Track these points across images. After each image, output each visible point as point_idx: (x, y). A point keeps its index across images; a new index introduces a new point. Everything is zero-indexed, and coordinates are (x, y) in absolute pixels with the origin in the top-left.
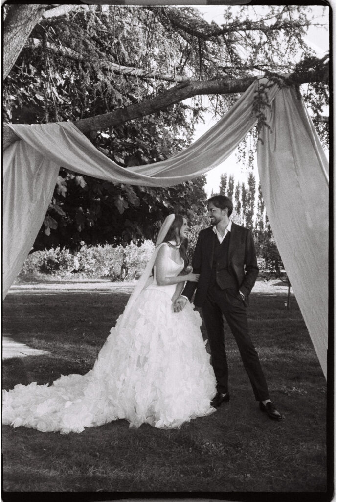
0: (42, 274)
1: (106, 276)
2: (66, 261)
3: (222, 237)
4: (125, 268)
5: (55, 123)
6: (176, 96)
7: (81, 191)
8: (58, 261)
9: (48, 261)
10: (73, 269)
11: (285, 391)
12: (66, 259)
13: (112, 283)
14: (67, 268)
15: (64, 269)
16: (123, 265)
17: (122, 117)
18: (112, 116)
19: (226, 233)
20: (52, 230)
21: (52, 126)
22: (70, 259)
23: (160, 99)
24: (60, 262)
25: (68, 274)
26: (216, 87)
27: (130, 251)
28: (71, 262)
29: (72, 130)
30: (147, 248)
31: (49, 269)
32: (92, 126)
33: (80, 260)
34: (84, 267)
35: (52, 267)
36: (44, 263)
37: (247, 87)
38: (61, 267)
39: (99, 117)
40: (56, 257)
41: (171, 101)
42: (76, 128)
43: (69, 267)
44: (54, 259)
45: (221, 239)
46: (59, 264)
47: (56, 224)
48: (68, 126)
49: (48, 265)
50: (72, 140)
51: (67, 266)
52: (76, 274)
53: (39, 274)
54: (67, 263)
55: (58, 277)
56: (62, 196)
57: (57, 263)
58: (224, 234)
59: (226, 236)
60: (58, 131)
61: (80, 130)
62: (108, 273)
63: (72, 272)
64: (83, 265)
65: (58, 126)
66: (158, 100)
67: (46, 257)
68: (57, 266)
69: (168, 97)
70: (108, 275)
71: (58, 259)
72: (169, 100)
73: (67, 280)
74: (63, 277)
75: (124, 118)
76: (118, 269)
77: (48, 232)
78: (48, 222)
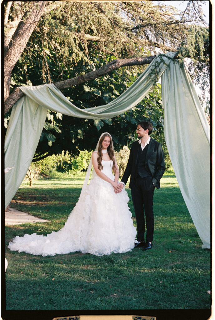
0: (59, 173)
2: (77, 162)
3: (143, 147)
4: (122, 167)
5: (44, 85)
6: (109, 68)
8: (71, 162)
9: (63, 162)
10: (82, 169)
11: (182, 241)
12: (77, 161)
14: (77, 168)
15: (75, 168)
16: (120, 165)
17: (81, 81)
18: (75, 80)
19: (146, 145)
20: (53, 143)
21: (42, 87)
22: (80, 161)
23: (101, 70)
24: (72, 163)
25: (79, 173)
26: (133, 62)
28: (80, 163)
29: (53, 88)
31: (64, 168)
32: (65, 86)
33: (88, 161)
35: (66, 167)
36: (60, 164)
37: (151, 61)
38: (73, 167)
39: (68, 81)
40: (70, 159)
42: (56, 87)
43: (79, 167)
44: (67, 161)
45: (143, 148)
46: (72, 164)
47: (54, 138)
48: (51, 86)
49: (63, 166)
50: (53, 94)
51: (78, 166)
52: (85, 172)
53: (57, 173)
54: (78, 164)
55: (71, 175)
56: (60, 119)
57: (70, 164)
58: (145, 145)
59: (146, 147)
60: (46, 89)
61: (58, 88)
63: (81, 171)
65: (46, 86)
67: (61, 159)
68: (70, 166)
69: (105, 69)
71: (70, 161)
72: (106, 71)
73: (77, 178)
74: (74, 175)
75: (82, 81)
77: (50, 143)
78: (50, 137)
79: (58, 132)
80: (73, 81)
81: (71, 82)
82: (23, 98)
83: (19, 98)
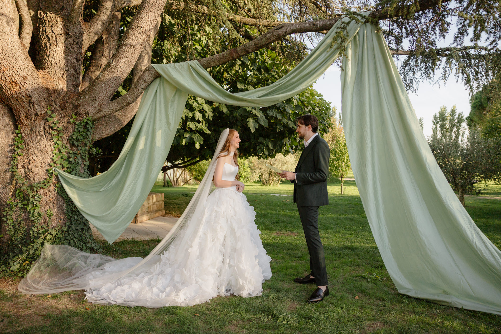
1: (256, 181)
4: (271, 175)
5: (185, 62)
6: (273, 36)
7: (224, 116)
11: (366, 276)
13: (261, 187)
16: (270, 173)
18: (226, 54)
20: (201, 145)
21: (182, 65)
27: (275, 163)
29: (196, 66)
30: (288, 160)
32: (212, 63)
34: (242, 174)
37: (333, 25)
39: (216, 56)
41: (271, 40)
42: (200, 65)
47: (202, 140)
48: (194, 64)
50: (196, 74)
56: (210, 120)
60: (187, 68)
61: (202, 66)
62: (258, 178)
64: (241, 173)
65: (188, 64)
66: (260, 40)
69: (267, 37)
70: (258, 180)
72: (268, 39)
76: (266, 176)
77: (197, 146)
78: (197, 138)
79: (206, 132)
80: (223, 56)
81: (220, 58)
82: (158, 80)
83: (152, 79)
